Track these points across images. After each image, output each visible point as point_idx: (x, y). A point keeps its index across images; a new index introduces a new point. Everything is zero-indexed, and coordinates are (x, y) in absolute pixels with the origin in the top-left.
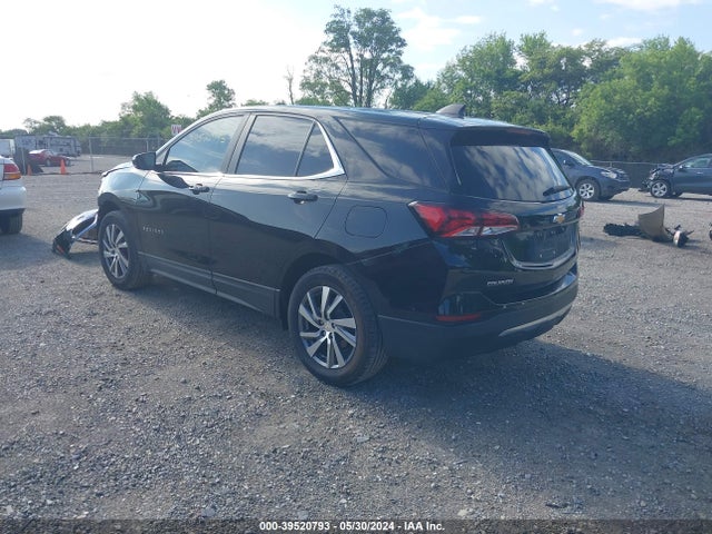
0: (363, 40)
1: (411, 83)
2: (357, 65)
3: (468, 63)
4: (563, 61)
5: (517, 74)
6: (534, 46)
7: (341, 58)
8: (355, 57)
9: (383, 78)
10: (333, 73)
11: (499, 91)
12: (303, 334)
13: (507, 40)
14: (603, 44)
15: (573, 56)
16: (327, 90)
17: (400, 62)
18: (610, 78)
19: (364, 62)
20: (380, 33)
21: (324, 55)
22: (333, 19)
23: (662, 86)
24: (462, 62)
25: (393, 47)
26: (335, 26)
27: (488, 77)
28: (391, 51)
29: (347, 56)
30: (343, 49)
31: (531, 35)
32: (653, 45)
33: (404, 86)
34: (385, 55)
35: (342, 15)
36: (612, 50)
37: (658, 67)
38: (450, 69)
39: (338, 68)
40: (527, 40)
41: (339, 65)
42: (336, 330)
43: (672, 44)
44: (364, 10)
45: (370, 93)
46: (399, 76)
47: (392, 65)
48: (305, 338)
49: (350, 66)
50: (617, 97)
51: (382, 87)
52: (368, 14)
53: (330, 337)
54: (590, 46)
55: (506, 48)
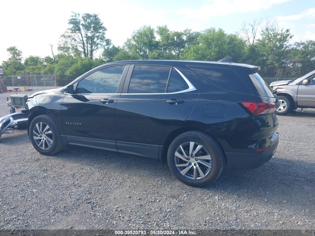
0: (87, 28)
1: (111, 47)
2: (85, 39)
3: (136, 38)
4: (175, 38)
5: (157, 43)
6: (163, 31)
7: (77, 36)
8: (84, 35)
9: (98, 44)
10: (73, 42)
11: (151, 50)
12: (177, 165)
13: (152, 28)
14: (190, 31)
15: (179, 35)
16: (70, 50)
17: (104, 37)
18: (195, 44)
19: (88, 38)
20: (94, 24)
21: (68, 34)
22: (72, 18)
23: (216, 47)
24: (134, 38)
25: (101, 31)
26: (73, 21)
27: (145, 44)
28: (100, 32)
29: (79, 34)
30: (78, 32)
31: (161, 26)
32: (209, 31)
33: (108, 48)
34: (97, 34)
35: (76, 16)
36: (194, 33)
37: (213, 40)
38: (129, 41)
39: (75, 40)
40: (160, 28)
41: (76, 39)
42: (199, 161)
43: (216, 31)
44: (87, 14)
45: (92, 51)
46: (105, 43)
47: (101, 39)
48: (178, 167)
49: (81, 39)
50: (200, 52)
51: (97, 49)
52: (89, 16)
53: (195, 165)
54: (185, 31)
55: (151, 32)
